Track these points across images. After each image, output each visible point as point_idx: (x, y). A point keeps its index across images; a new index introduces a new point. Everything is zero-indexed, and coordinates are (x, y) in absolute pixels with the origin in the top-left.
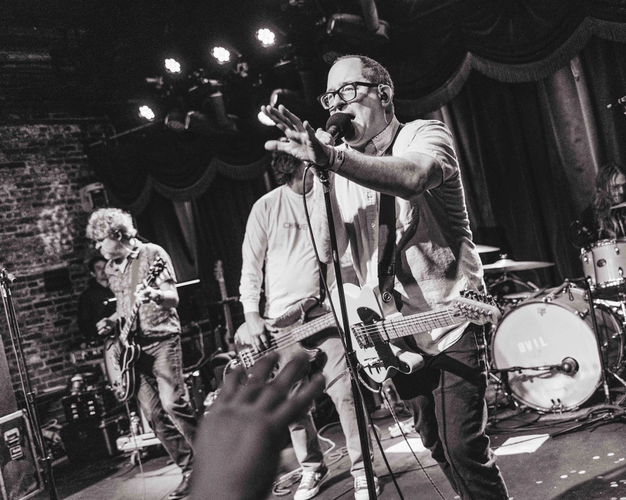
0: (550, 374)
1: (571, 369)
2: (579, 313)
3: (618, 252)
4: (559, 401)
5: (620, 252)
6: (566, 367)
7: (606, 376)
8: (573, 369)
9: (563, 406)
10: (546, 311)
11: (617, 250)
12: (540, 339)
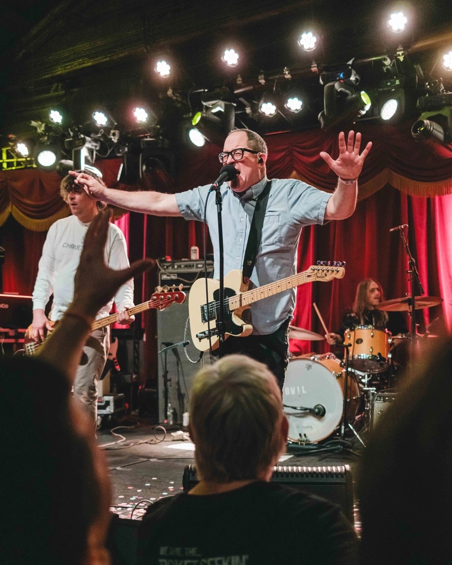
0: (303, 415)
1: (319, 413)
2: (336, 373)
3: (372, 336)
4: (305, 435)
5: (374, 336)
6: (317, 410)
7: (345, 420)
8: (321, 413)
9: (307, 440)
10: (312, 367)
11: (372, 334)
12: (303, 387)
